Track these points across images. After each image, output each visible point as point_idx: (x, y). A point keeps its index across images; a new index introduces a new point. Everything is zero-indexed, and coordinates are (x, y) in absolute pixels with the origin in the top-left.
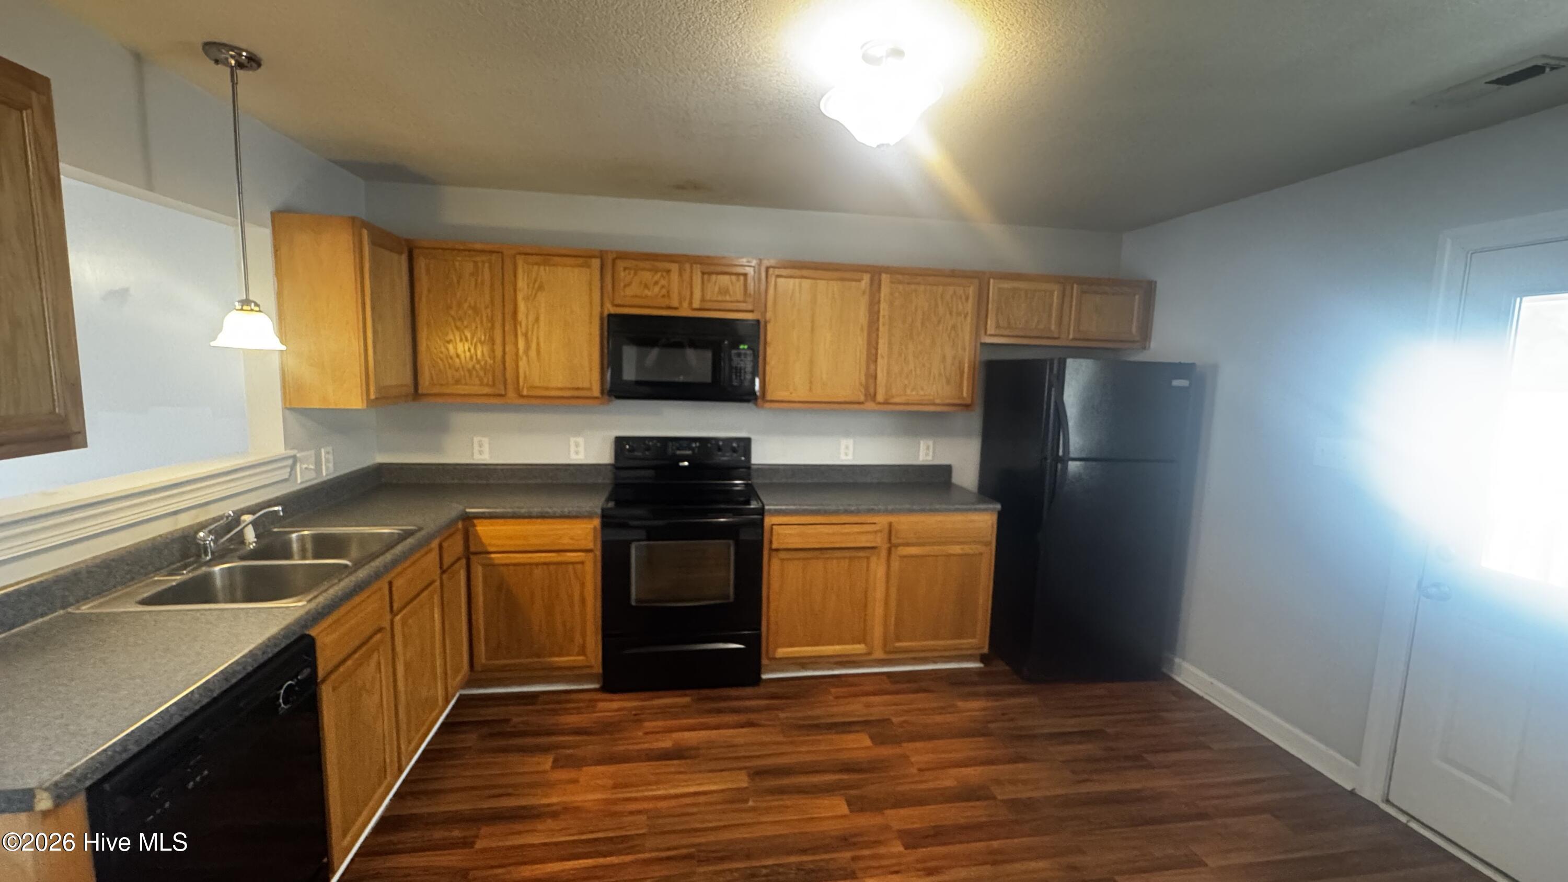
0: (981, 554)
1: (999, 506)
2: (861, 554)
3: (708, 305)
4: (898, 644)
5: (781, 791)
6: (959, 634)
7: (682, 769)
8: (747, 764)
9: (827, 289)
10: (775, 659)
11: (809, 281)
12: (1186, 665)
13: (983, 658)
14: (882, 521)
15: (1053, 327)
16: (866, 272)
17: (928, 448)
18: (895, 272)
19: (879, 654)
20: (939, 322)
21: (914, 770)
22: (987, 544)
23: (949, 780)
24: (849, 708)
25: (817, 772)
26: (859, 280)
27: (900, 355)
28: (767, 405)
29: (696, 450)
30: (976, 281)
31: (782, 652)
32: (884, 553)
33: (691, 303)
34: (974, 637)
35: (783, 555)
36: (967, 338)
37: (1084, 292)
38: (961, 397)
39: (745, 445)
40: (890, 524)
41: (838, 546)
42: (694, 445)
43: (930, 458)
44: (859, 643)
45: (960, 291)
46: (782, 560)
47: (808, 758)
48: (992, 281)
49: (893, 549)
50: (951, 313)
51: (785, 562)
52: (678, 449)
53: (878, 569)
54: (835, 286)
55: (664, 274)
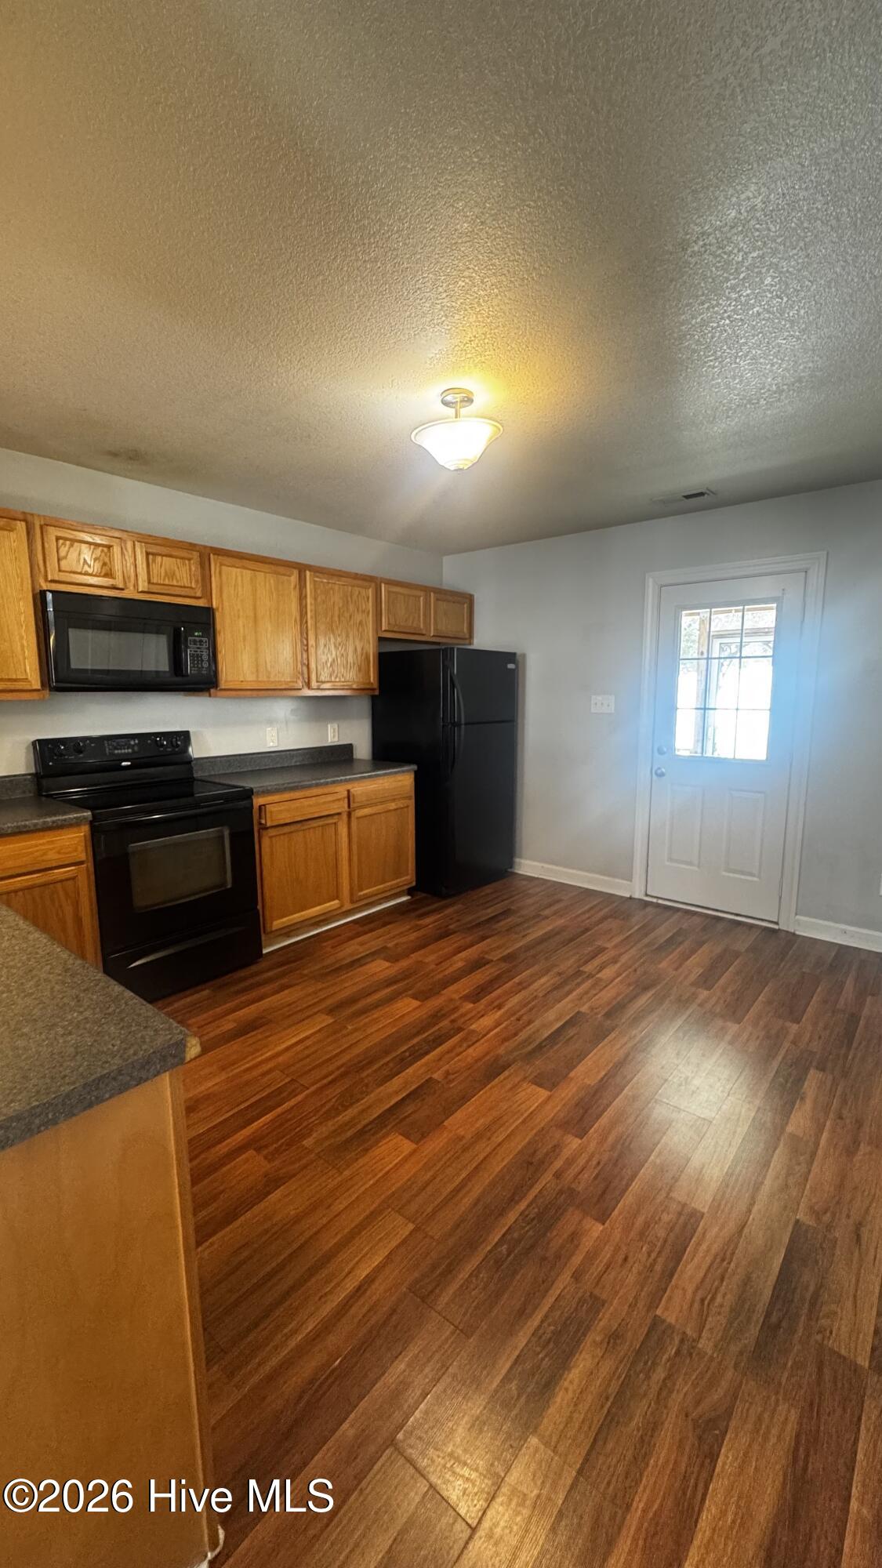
0: (407, 807)
1: (415, 767)
2: (330, 821)
3: (155, 589)
4: (361, 893)
5: (364, 1012)
6: (398, 874)
7: (268, 1034)
8: (320, 1008)
9: (265, 581)
10: (272, 932)
11: (249, 572)
12: (523, 861)
13: (410, 892)
14: (341, 790)
15: (422, 626)
16: (295, 568)
17: (334, 730)
18: (317, 570)
19: (348, 906)
20: (350, 617)
21: (433, 966)
22: (409, 798)
23: (459, 962)
24: (349, 951)
25: (375, 992)
26: (289, 576)
27: (325, 646)
28: (220, 693)
29: (136, 748)
30: (373, 585)
31: (277, 924)
32: (345, 817)
33: (136, 585)
34: (408, 874)
35: (272, 832)
36: (371, 634)
37: (438, 600)
38: (370, 683)
39: (185, 736)
40: (349, 791)
41: (316, 815)
42: (132, 743)
43: (336, 739)
44: (334, 900)
45: (363, 592)
46: (271, 837)
47: (355, 989)
48: (383, 585)
49: (353, 813)
50: (358, 610)
51: (274, 839)
52: (116, 749)
53: (343, 830)
54: (272, 580)
55: (105, 549)
